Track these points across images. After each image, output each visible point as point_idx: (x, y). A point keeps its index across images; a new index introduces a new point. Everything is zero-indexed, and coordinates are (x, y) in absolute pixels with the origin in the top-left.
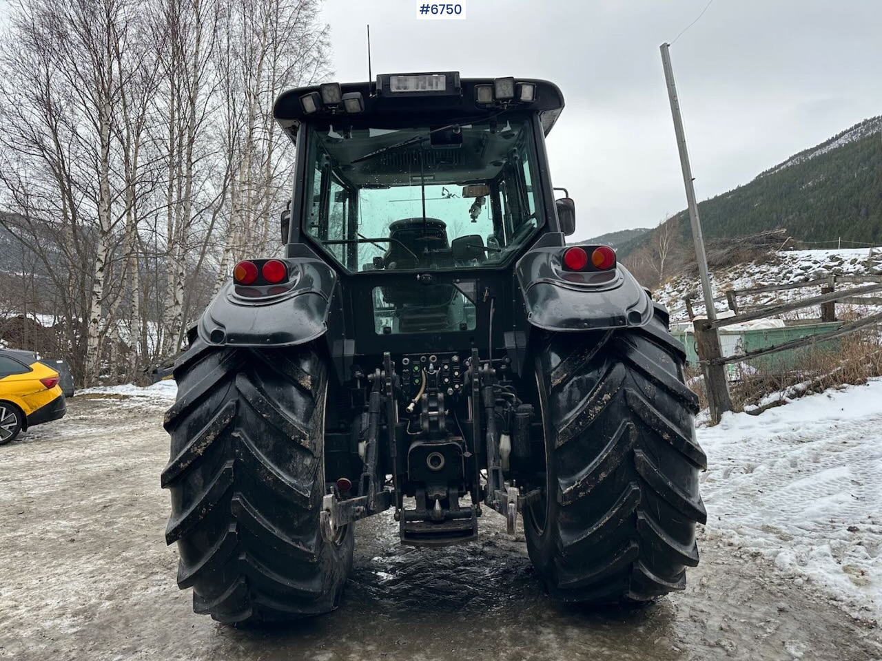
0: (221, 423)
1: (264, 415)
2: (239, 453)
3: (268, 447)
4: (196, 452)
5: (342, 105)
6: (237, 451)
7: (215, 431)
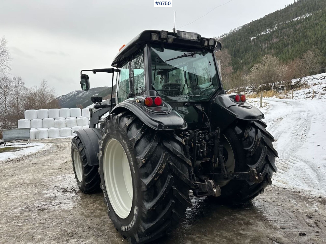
0: (166, 160)
1: (178, 156)
2: (174, 171)
3: (180, 168)
4: (160, 173)
5: (167, 39)
6: (173, 170)
7: (165, 164)
